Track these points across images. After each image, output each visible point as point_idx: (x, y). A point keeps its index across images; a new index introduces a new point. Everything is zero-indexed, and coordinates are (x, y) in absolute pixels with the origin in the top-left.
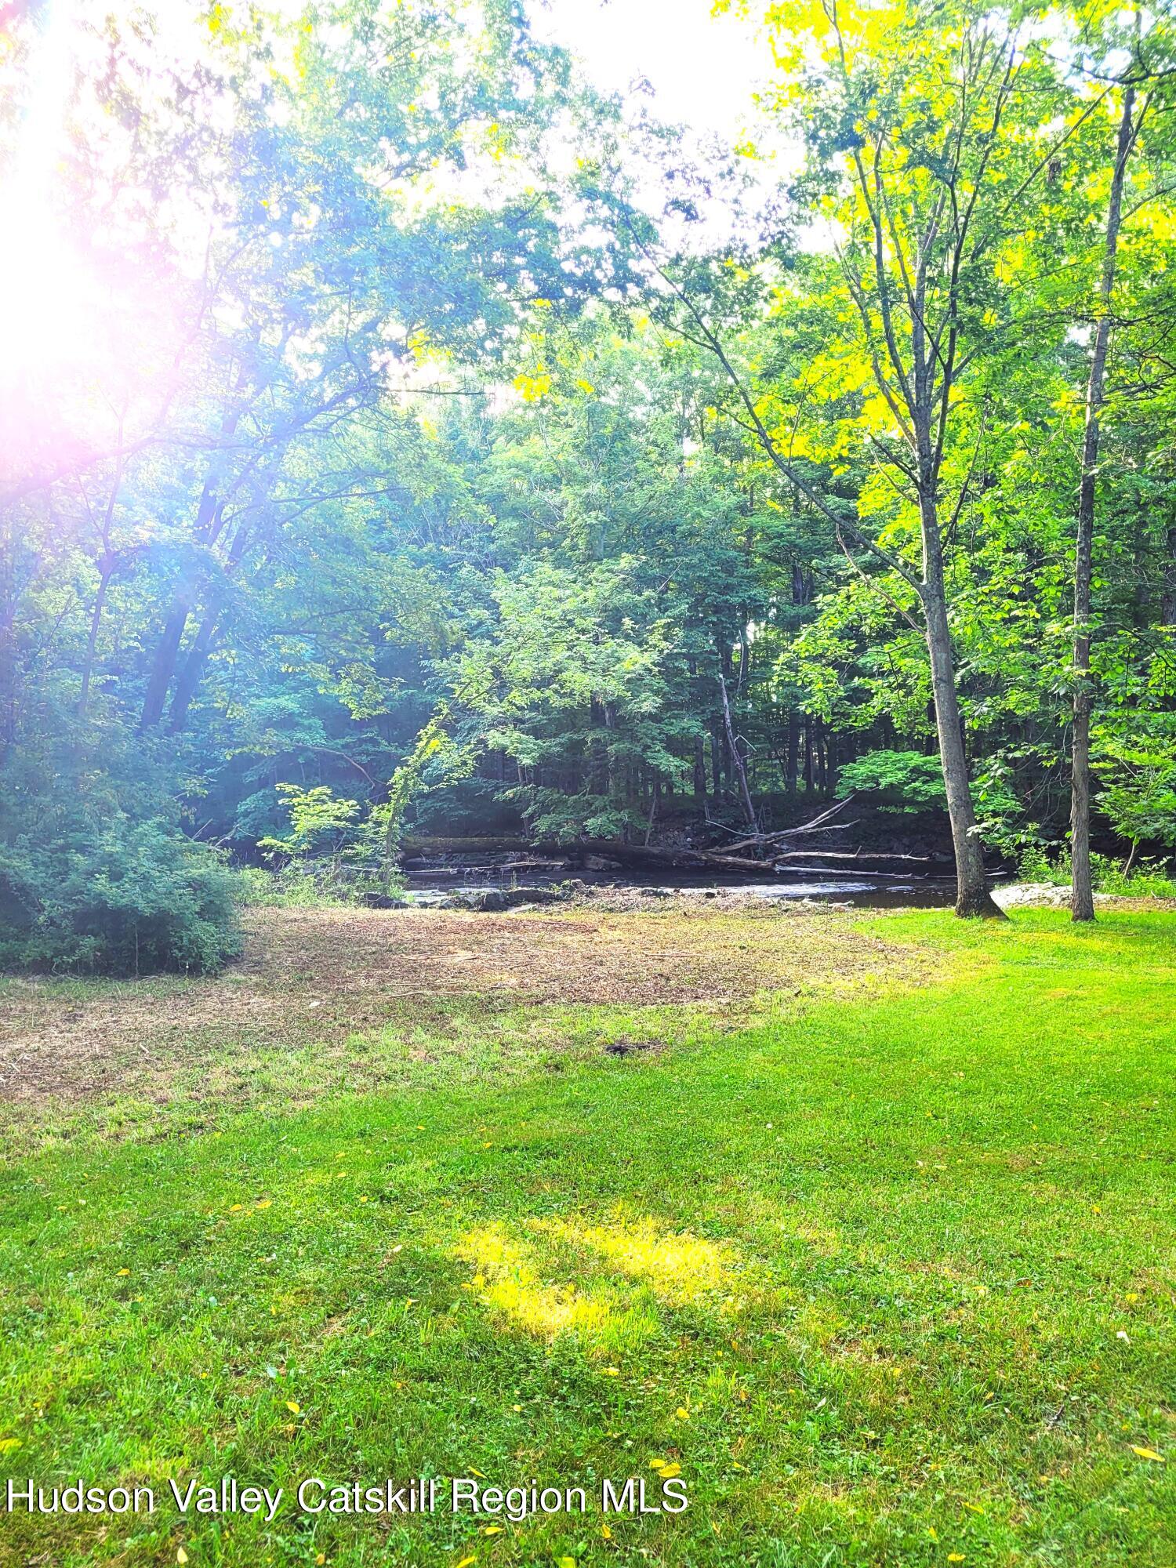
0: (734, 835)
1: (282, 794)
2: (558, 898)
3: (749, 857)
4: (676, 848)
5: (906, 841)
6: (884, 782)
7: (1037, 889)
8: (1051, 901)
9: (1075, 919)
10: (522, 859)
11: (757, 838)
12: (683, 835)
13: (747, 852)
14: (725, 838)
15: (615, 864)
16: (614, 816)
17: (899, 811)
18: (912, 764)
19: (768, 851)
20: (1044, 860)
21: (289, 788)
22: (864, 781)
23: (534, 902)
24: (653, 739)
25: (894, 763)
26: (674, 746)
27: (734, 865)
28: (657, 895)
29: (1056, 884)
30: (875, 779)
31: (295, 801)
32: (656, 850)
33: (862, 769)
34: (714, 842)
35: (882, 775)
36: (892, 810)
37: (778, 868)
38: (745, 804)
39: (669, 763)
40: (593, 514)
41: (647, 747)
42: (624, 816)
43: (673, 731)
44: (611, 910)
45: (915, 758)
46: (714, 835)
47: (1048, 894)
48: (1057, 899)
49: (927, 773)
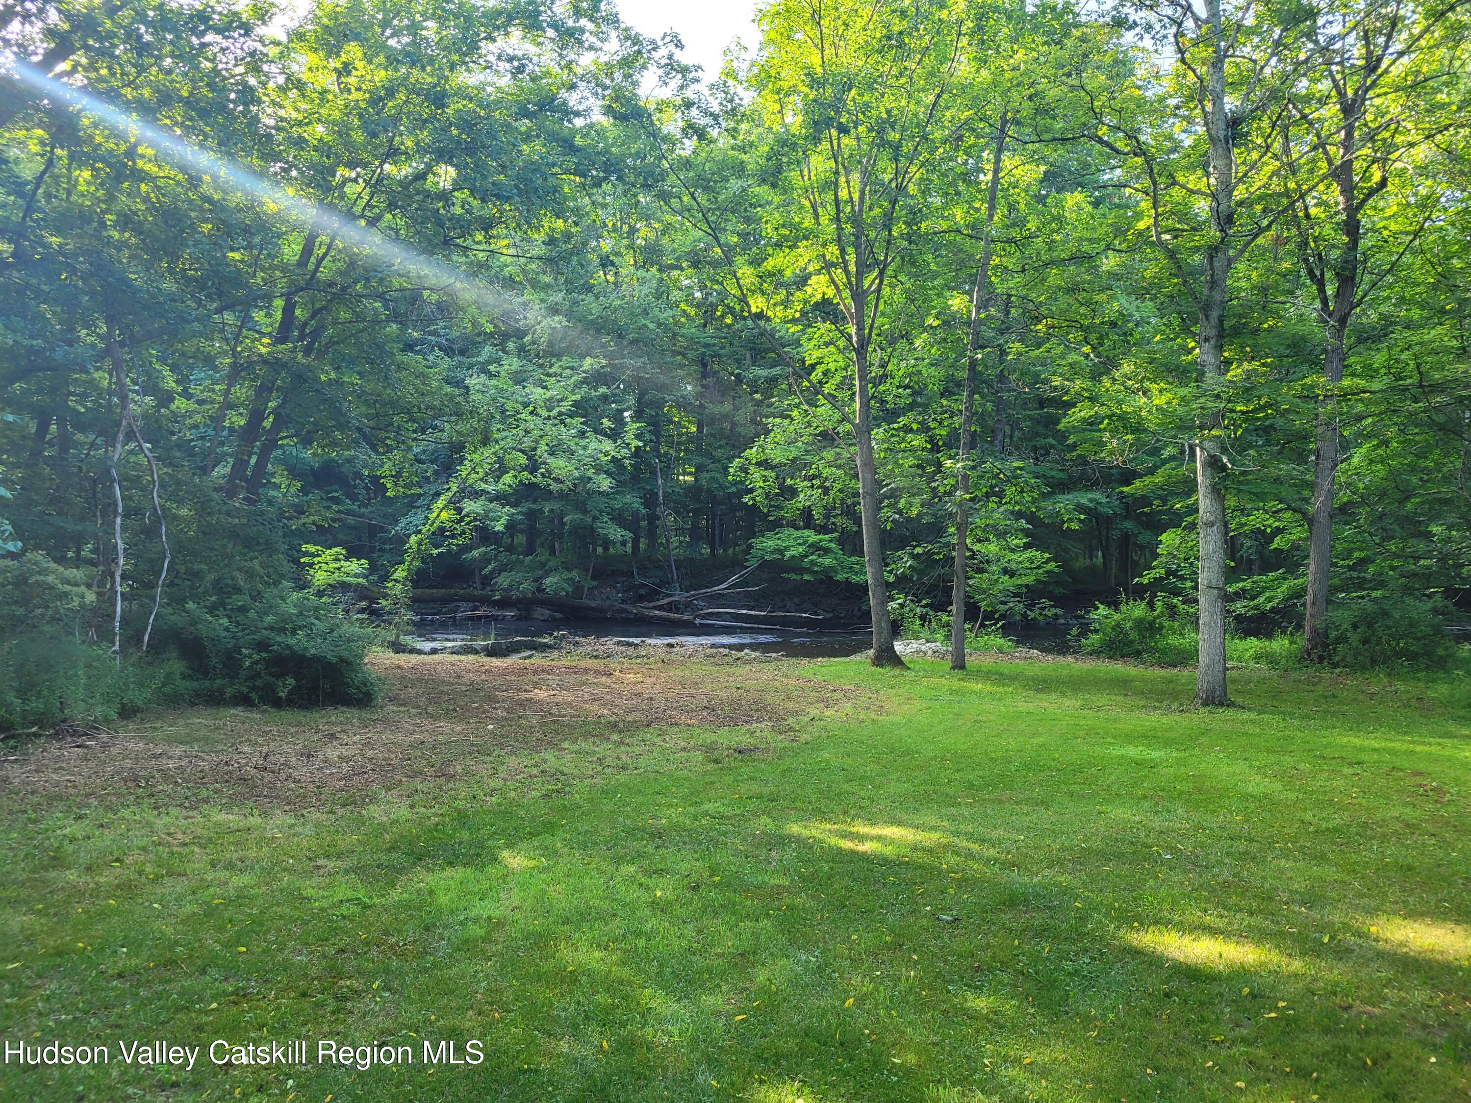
0: (659, 593)
1: (307, 554)
2: (550, 647)
3: (670, 611)
4: (608, 603)
5: (796, 600)
6: (788, 554)
7: (915, 645)
8: (925, 653)
9: (953, 668)
10: (475, 609)
11: (678, 596)
12: (614, 592)
13: (669, 608)
14: (652, 595)
15: (558, 615)
16: (566, 575)
17: (798, 577)
18: (811, 540)
19: (688, 606)
20: (918, 622)
21: (312, 548)
22: (772, 553)
23: (532, 649)
24: (601, 511)
25: (795, 539)
26: (619, 518)
27: (659, 618)
28: (629, 644)
29: (928, 641)
30: (781, 551)
31: (316, 560)
32: (593, 604)
33: (770, 543)
34: (641, 598)
35: (787, 548)
36: (793, 576)
37: (698, 621)
38: (670, 566)
39: (616, 533)
40: (557, 318)
41: (595, 518)
42: (575, 574)
43: (618, 505)
44: (596, 657)
45: (813, 537)
46: (642, 592)
47: (923, 648)
48: (930, 652)
49: (819, 549)
